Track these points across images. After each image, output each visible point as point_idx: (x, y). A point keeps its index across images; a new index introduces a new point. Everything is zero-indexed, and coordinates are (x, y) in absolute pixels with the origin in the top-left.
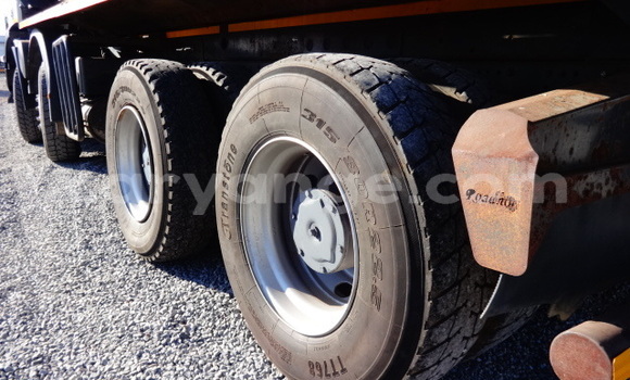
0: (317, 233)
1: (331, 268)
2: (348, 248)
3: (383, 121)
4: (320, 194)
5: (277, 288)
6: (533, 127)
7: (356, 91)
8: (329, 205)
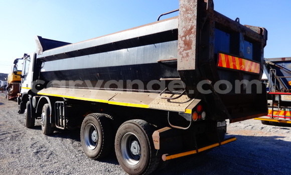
0: (135, 148)
1: (137, 154)
2: (140, 150)
3: (145, 131)
4: (135, 142)
5: (128, 159)
6: (160, 133)
7: (141, 127)
8: (137, 143)
